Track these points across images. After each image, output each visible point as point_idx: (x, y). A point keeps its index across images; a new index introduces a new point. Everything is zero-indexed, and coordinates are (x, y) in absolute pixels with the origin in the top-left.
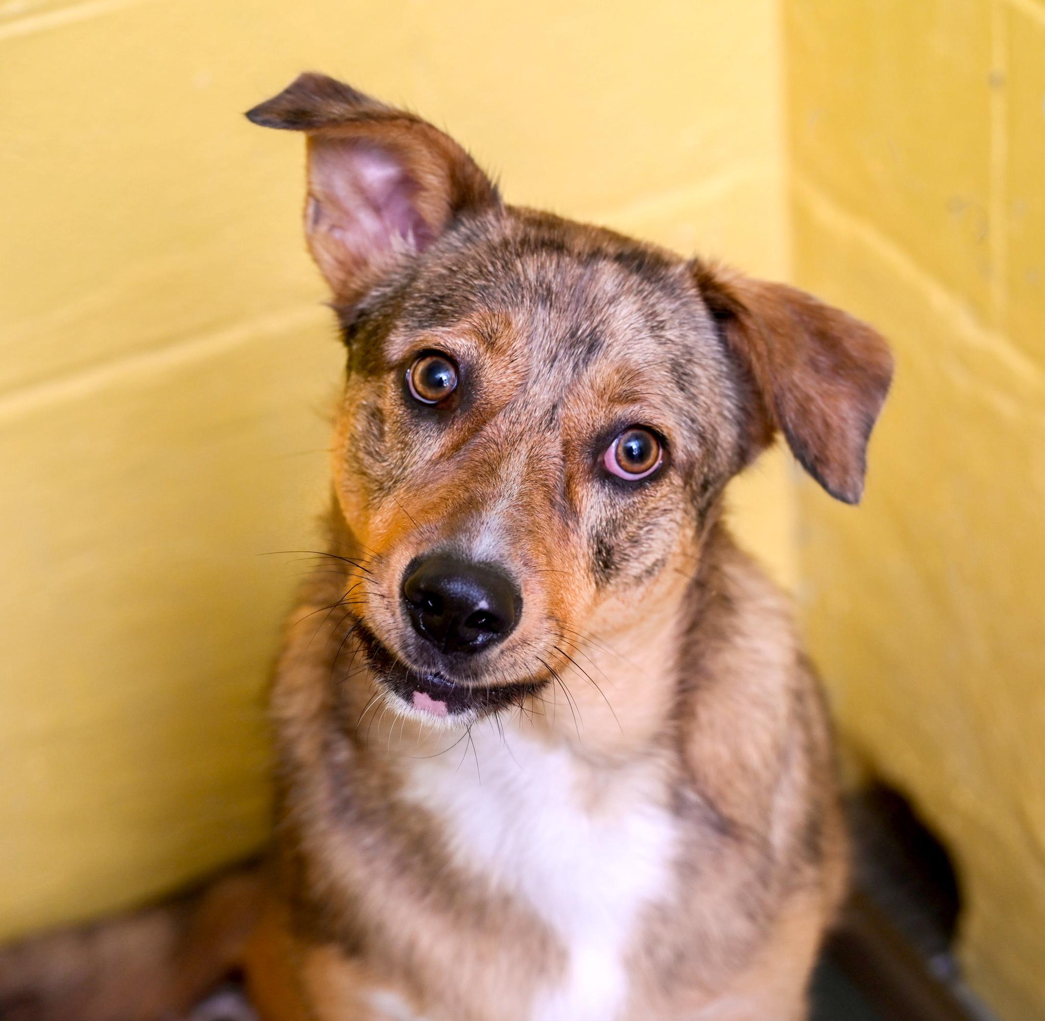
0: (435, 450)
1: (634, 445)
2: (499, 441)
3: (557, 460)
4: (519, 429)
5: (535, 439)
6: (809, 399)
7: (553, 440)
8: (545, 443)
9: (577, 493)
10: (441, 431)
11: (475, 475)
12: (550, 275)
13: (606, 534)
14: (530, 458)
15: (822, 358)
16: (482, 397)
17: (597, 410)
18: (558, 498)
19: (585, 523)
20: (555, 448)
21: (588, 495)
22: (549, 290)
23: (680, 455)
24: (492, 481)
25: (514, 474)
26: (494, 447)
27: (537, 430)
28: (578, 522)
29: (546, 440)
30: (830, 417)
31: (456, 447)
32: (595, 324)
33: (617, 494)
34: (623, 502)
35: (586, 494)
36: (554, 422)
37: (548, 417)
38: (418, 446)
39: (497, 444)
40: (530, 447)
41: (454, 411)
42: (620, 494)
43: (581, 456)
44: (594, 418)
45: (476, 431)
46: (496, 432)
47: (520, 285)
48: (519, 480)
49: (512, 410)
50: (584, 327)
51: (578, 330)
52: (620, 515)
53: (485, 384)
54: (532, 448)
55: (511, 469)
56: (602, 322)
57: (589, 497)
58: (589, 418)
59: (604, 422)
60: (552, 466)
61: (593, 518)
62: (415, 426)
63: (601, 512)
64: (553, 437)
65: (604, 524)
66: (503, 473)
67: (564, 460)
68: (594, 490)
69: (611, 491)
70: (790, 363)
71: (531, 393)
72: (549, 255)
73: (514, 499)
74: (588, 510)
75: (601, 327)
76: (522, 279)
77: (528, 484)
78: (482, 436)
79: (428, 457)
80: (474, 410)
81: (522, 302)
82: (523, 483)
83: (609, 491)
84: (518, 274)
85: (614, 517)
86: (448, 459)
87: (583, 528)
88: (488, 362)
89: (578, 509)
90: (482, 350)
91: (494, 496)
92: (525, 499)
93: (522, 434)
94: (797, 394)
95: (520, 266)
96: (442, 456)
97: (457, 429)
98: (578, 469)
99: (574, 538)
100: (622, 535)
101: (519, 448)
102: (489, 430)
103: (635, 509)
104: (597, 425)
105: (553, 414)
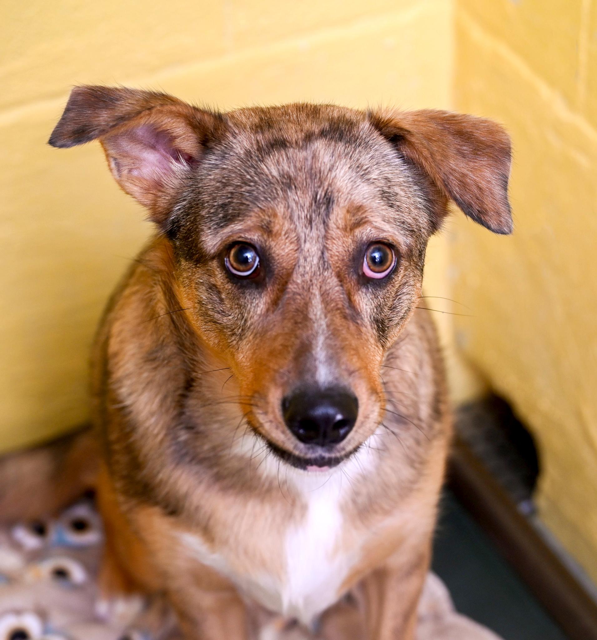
0: (262, 306)
1: (377, 255)
2: (300, 291)
3: (337, 288)
4: (307, 277)
5: (320, 280)
6: (464, 175)
7: (330, 277)
8: (327, 281)
9: (355, 301)
10: (260, 294)
11: (296, 323)
12: (286, 168)
13: (378, 314)
14: (322, 295)
15: (465, 148)
16: (278, 266)
17: (346, 240)
18: (347, 311)
19: (366, 316)
20: (333, 281)
21: (361, 299)
22: (290, 177)
23: (403, 249)
24: (308, 324)
25: (319, 313)
26: (298, 297)
27: (318, 273)
28: (362, 319)
29: (326, 278)
30: (481, 183)
31: (275, 303)
32: (326, 188)
33: (377, 290)
34: (381, 293)
35: (360, 299)
36: (326, 264)
37: (321, 262)
38: (249, 305)
39: (300, 295)
40: (319, 287)
41: (264, 279)
42: (379, 289)
43: (349, 276)
44: (347, 245)
45: (283, 289)
46: (295, 286)
47: (271, 183)
48: (323, 316)
49: (299, 267)
50: (320, 193)
51: (316, 196)
52: (382, 300)
53: (277, 258)
54: (321, 287)
55: (315, 310)
56: (330, 185)
57: (363, 300)
58: (344, 247)
59: (353, 245)
60: (336, 294)
61: (369, 311)
62: (243, 294)
63: (371, 305)
64: (329, 274)
65: (375, 310)
66: (311, 316)
67: (342, 286)
68: (364, 294)
69: (373, 290)
70: (446, 157)
71: (306, 250)
72: (279, 152)
73: (325, 332)
74: (365, 308)
75: (330, 188)
76: (270, 177)
77: (329, 315)
78: (288, 293)
79: (259, 312)
80: (276, 276)
81: (278, 194)
82: (326, 317)
83: (372, 290)
84: (267, 175)
85: (379, 303)
86: (273, 312)
87: (366, 320)
88: (273, 244)
89: (359, 310)
90: (265, 236)
91: (314, 336)
92: (332, 327)
93: (311, 281)
94: (456, 175)
95: (265, 167)
96: (268, 310)
97: (271, 290)
98: (351, 285)
99: (364, 329)
100: (386, 309)
101: (314, 291)
102: (291, 287)
103: (389, 293)
104: (350, 250)
105: (324, 258)
